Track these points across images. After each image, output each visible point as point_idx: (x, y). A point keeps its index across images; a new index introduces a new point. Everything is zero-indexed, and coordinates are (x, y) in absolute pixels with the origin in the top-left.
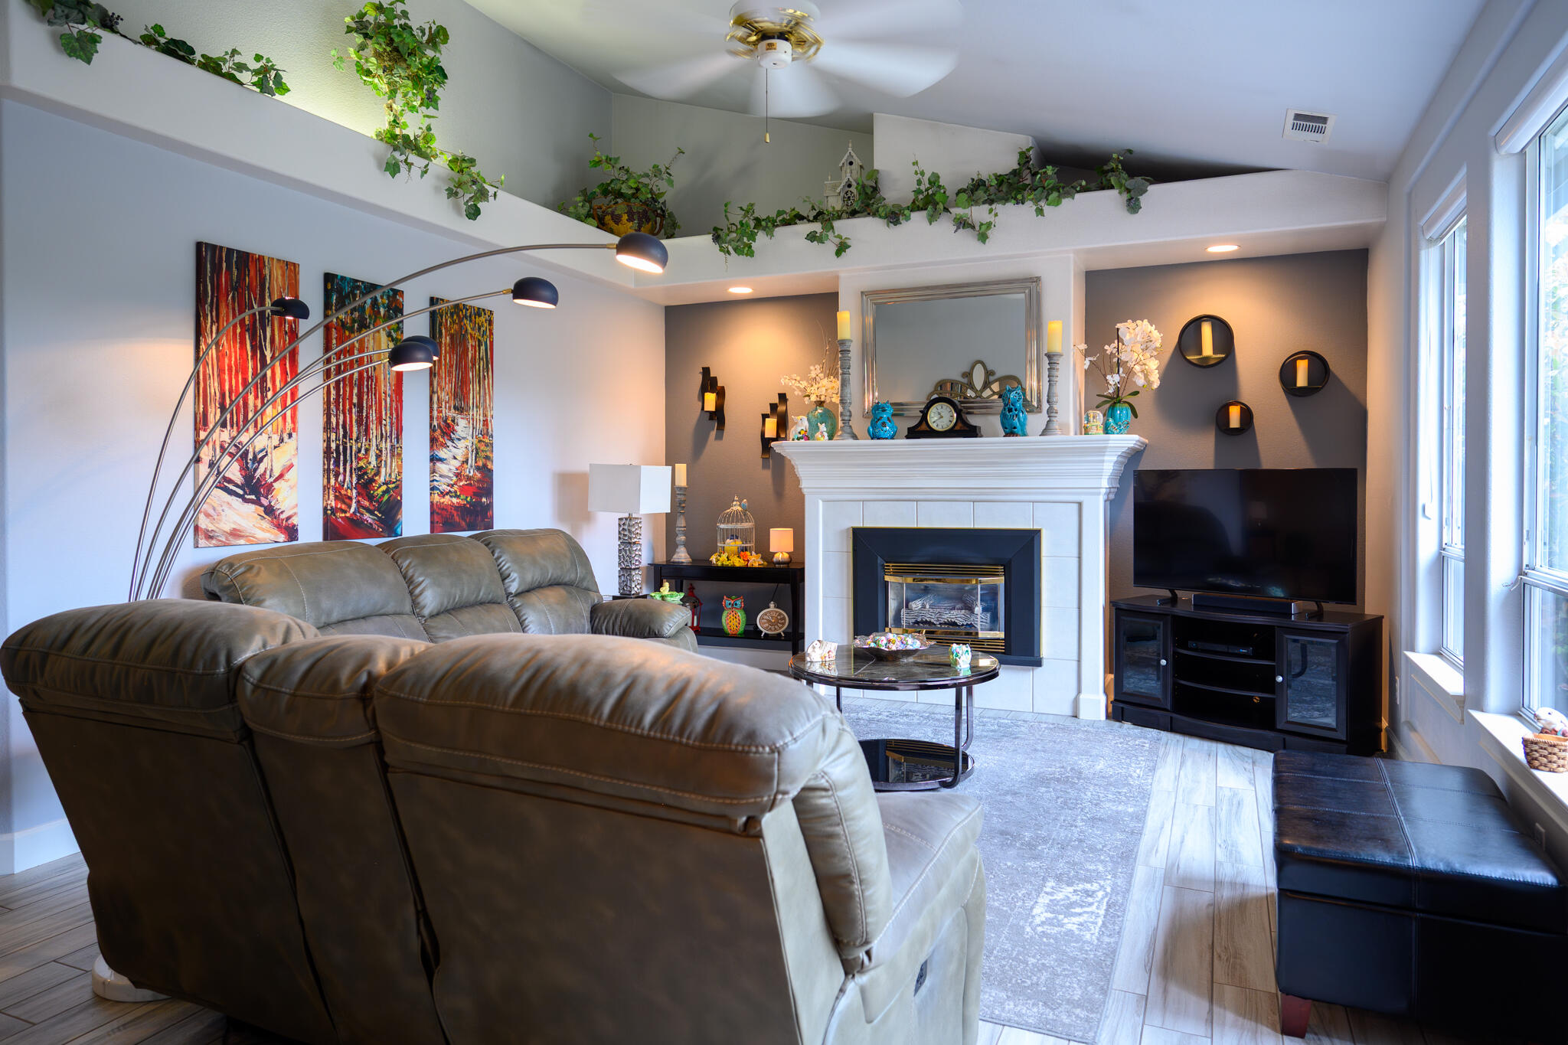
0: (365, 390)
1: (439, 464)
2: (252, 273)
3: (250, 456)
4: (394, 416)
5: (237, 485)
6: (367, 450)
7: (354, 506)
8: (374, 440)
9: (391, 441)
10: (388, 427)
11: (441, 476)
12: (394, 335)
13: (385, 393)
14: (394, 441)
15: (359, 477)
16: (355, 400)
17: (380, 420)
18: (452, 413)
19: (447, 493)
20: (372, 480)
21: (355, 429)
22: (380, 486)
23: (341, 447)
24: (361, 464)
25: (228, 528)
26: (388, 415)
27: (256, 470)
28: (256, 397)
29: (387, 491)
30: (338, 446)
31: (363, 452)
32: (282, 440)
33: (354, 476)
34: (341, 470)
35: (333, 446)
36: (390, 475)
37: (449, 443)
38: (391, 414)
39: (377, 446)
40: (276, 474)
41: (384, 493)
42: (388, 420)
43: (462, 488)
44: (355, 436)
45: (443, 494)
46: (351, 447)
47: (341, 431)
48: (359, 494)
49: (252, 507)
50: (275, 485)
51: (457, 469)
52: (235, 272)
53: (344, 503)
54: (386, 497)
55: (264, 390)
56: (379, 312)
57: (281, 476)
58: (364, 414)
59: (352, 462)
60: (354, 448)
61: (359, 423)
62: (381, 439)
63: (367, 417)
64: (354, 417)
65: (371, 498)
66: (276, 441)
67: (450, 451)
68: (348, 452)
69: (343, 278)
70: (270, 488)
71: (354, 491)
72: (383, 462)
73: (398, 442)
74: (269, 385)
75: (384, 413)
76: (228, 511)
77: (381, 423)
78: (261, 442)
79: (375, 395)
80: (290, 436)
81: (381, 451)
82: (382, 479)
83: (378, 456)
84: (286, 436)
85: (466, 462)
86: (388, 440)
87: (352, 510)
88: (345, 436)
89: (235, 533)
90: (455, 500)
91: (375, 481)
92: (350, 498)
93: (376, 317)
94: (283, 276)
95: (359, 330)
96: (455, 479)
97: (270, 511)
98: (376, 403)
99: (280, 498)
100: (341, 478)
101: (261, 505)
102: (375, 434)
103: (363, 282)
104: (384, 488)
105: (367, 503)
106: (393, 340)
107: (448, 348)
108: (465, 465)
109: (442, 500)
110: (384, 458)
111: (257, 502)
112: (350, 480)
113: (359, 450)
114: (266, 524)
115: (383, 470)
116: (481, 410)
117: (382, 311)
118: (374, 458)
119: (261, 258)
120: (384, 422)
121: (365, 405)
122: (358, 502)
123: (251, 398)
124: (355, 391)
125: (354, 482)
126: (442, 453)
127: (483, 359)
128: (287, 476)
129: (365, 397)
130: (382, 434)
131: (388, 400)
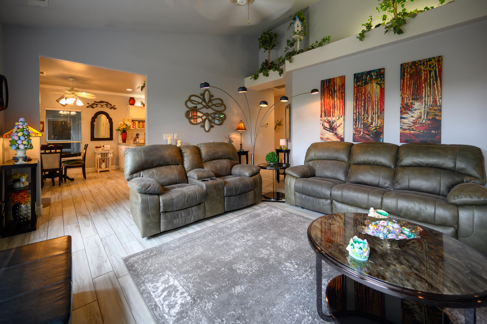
0: (367, 101)
1: (402, 120)
2: (332, 83)
3: (331, 122)
4: (379, 106)
5: (328, 128)
6: (367, 118)
7: (362, 133)
8: (370, 115)
9: (378, 114)
10: (376, 111)
11: (403, 123)
12: (379, 83)
13: (375, 101)
14: (379, 114)
15: (364, 126)
16: (363, 105)
17: (373, 109)
18: (411, 101)
19: (407, 129)
20: (369, 126)
21: (363, 112)
22: (373, 128)
23: (357, 118)
24: (365, 122)
25: (326, 138)
26: (377, 107)
27: (332, 125)
28: (333, 109)
29: (376, 129)
30: (356, 118)
31: (366, 118)
32: (339, 118)
33: (362, 125)
34: (357, 124)
35: (355, 118)
36: (377, 124)
37: (409, 112)
38: (378, 106)
39: (371, 116)
40: (338, 126)
41: (374, 130)
42: (376, 108)
43: (417, 128)
44: (362, 114)
45: (405, 130)
46: (361, 118)
47: (358, 114)
48: (364, 130)
49: (332, 133)
50: (337, 128)
51: (413, 121)
52: (328, 84)
53: (358, 132)
54: (375, 131)
55: (335, 107)
56: (373, 78)
57: (339, 126)
58: (366, 108)
59: (361, 121)
60: (362, 118)
61: (364, 111)
62: (373, 114)
63: (368, 109)
64: (362, 109)
65: (369, 131)
66: (338, 118)
67: (410, 114)
68: (360, 119)
69: (358, 74)
70: (336, 129)
71: (362, 130)
72: (374, 121)
73: (381, 114)
74: (336, 106)
75: (374, 107)
76: (326, 134)
77: (373, 110)
78: (334, 119)
79: (371, 102)
80: (341, 117)
81: (373, 118)
82: (374, 125)
83: (372, 119)
84: (340, 117)
85: (421, 117)
86: (376, 114)
87: (361, 134)
88: (359, 115)
89: (328, 139)
90: (412, 132)
91: (370, 126)
92: (361, 131)
93: (371, 80)
94: (340, 80)
95: (365, 85)
96: (412, 124)
97: (336, 134)
98: (371, 104)
99: (338, 131)
100: (357, 126)
101: (334, 133)
102: (371, 113)
103: (366, 72)
104: (375, 128)
105: (367, 133)
106: (379, 84)
107: (408, 79)
108: (419, 119)
109: (404, 132)
110: (374, 119)
111: (333, 132)
112: (360, 127)
113: (364, 118)
114: (335, 137)
115: (374, 123)
116: (431, 97)
117: (374, 77)
118: (370, 120)
119: (334, 79)
120: (374, 109)
121: (367, 105)
122: (363, 132)
123: (331, 110)
124: (363, 102)
125: (362, 127)
126: (404, 116)
127: (433, 77)
128: (340, 126)
129: (367, 103)
130: (374, 113)
131: (377, 102)
